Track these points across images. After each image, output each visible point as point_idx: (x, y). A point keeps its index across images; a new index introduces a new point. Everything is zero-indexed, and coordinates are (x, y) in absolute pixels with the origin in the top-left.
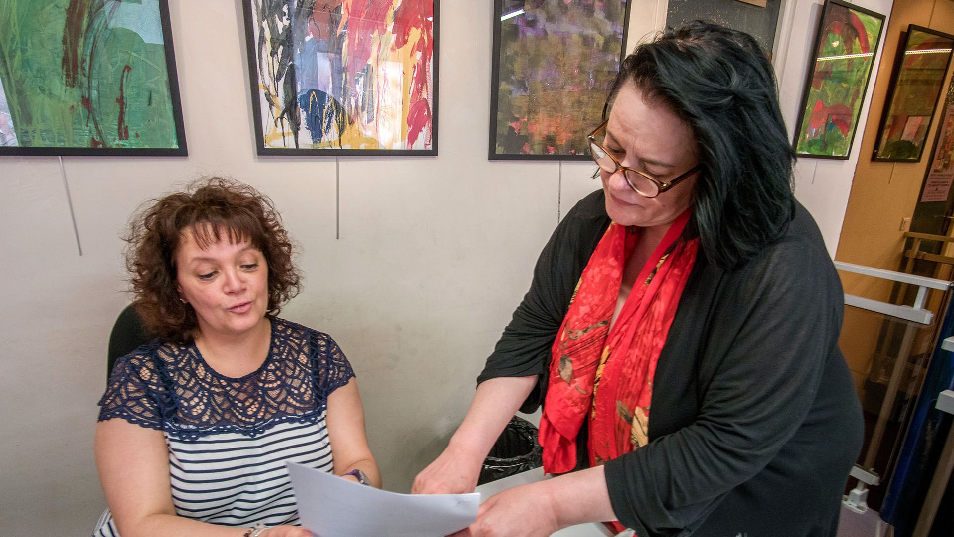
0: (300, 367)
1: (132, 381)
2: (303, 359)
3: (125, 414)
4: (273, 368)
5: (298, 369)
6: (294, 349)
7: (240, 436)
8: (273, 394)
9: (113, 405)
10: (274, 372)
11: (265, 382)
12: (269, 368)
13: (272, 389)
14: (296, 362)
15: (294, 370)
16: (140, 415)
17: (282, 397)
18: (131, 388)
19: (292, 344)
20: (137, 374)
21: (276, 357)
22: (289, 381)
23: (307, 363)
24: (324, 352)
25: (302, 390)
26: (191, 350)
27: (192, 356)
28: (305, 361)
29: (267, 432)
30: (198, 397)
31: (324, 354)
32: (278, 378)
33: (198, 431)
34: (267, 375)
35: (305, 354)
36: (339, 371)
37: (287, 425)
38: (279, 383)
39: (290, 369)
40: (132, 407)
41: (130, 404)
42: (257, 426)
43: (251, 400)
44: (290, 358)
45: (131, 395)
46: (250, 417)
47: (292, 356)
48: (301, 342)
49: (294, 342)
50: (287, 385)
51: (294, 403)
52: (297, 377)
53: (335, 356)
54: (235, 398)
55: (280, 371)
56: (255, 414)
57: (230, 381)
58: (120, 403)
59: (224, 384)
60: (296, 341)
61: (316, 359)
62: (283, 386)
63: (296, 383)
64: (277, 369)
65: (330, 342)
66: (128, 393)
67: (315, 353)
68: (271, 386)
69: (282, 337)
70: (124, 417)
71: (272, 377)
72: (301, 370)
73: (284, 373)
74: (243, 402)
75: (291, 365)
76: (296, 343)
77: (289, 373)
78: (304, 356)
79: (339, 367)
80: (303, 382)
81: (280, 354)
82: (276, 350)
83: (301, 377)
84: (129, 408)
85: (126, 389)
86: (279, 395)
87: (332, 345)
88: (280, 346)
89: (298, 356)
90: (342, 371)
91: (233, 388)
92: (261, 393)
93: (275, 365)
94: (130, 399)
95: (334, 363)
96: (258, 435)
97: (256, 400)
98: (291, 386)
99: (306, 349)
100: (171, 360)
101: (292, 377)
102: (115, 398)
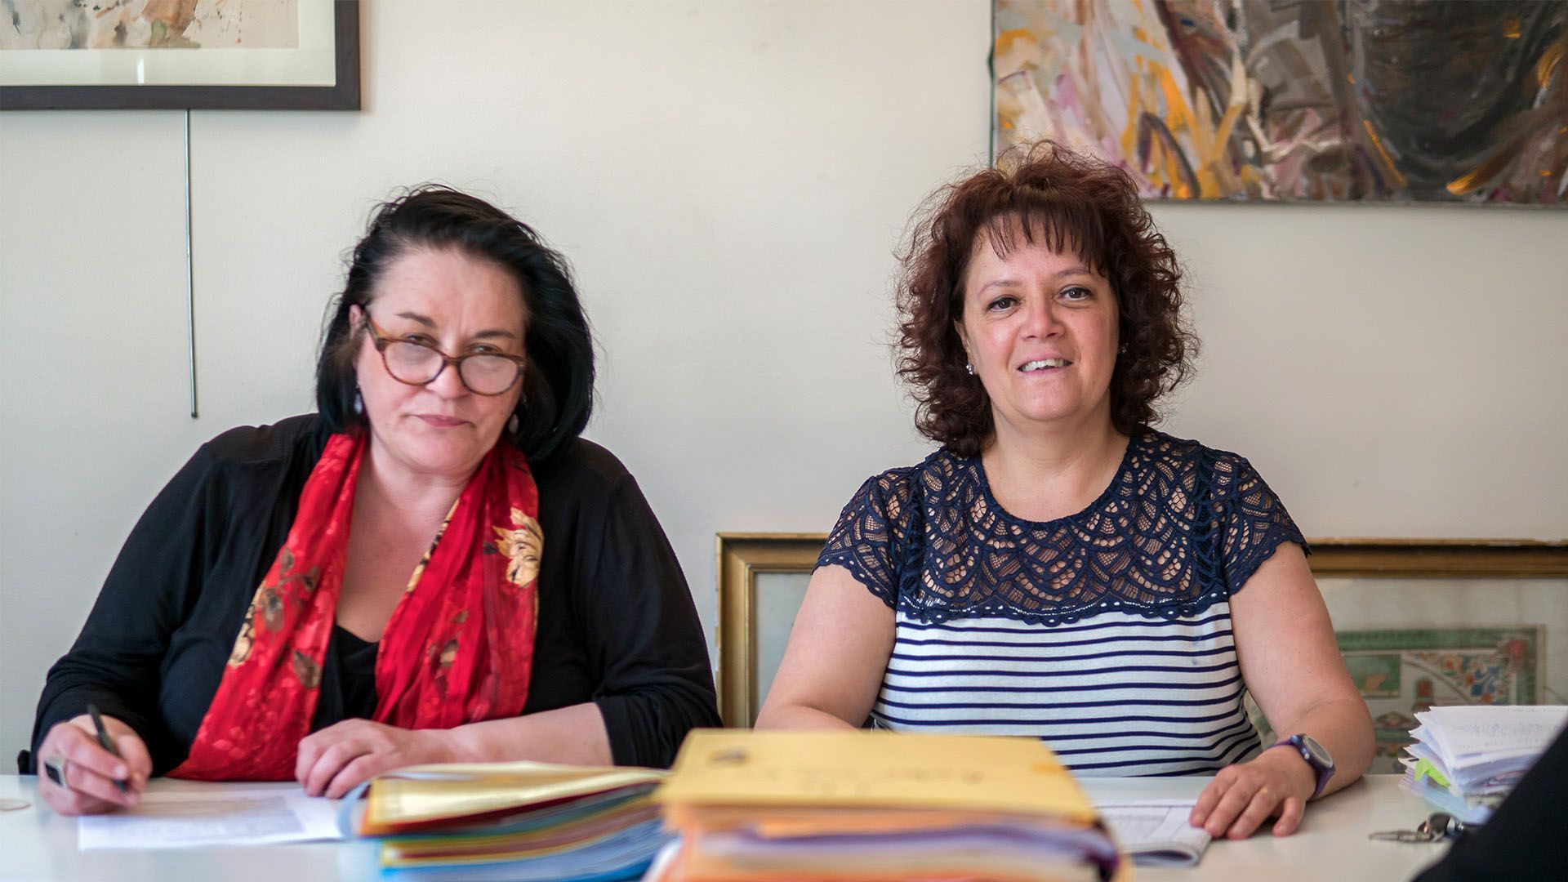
0: (1167, 517)
1: (875, 514)
2: (1178, 501)
3: (852, 563)
4: (1115, 510)
5: (1164, 521)
6: (1167, 479)
7: (1020, 625)
8: (1107, 559)
9: (839, 545)
10: (1115, 518)
11: (1095, 534)
12: (1108, 510)
13: (1108, 550)
14: (1163, 505)
15: (1155, 522)
16: (873, 571)
17: (1123, 567)
18: (871, 524)
19: (1165, 469)
20: (884, 505)
21: (1126, 492)
22: (1140, 542)
23: (1185, 510)
24: (1223, 488)
25: (1162, 561)
26: (972, 469)
27: (971, 480)
28: (1181, 507)
29: (1083, 623)
30: (960, 555)
31: (1223, 493)
32: (1119, 531)
33: (948, 611)
34: (1101, 522)
35: (1184, 491)
36: (1252, 530)
37: (1119, 617)
38: (1120, 540)
39: (1149, 518)
40: (864, 554)
41: (862, 549)
42: (1063, 611)
43: (1062, 565)
44: (1154, 496)
45: (868, 536)
46: (1055, 593)
47: (1159, 493)
48: (1182, 467)
49: (1170, 465)
50: (1134, 547)
51: (1141, 580)
52: (1158, 536)
53: (1248, 499)
54: (1034, 559)
55: (1127, 518)
56: (1066, 590)
57: (1029, 527)
58: (848, 544)
59: (1018, 532)
60: (1175, 464)
61: (1204, 503)
62: (1128, 547)
63: (1154, 546)
64: (1122, 513)
65: (1242, 468)
66: (863, 530)
67: (1205, 490)
68: (1104, 543)
69: (1148, 456)
70: (849, 567)
71: (1109, 528)
72: (1169, 523)
73: (1134, 524)
74: (1048, 566)
75: (1152, 510)
76: (1173, 468)
77: (1144, 526)
78: (1182, 495)
79: (1253, 521)
80: (1166, 547)
81: (1136, 485)
82: (1128, 478)
83: (1166, 537)
84: (860, 556)
85: (863, 523)
86: (1115, 561)
87: (1245, 476)
88: (1140, 470)
89: (1170, 494)
90: (1260, 531)
91: (1033, 541)
92: (1084, 554)
93: (1118, 505)
94: (864, 541)
95: (1244, 514)
96: (1063, 626)
97: (1071, 565)
98: (1141, 551)
99: (1189, 482)
100: (937, 486)
101: (1149, 535)
102: (843, 535)
